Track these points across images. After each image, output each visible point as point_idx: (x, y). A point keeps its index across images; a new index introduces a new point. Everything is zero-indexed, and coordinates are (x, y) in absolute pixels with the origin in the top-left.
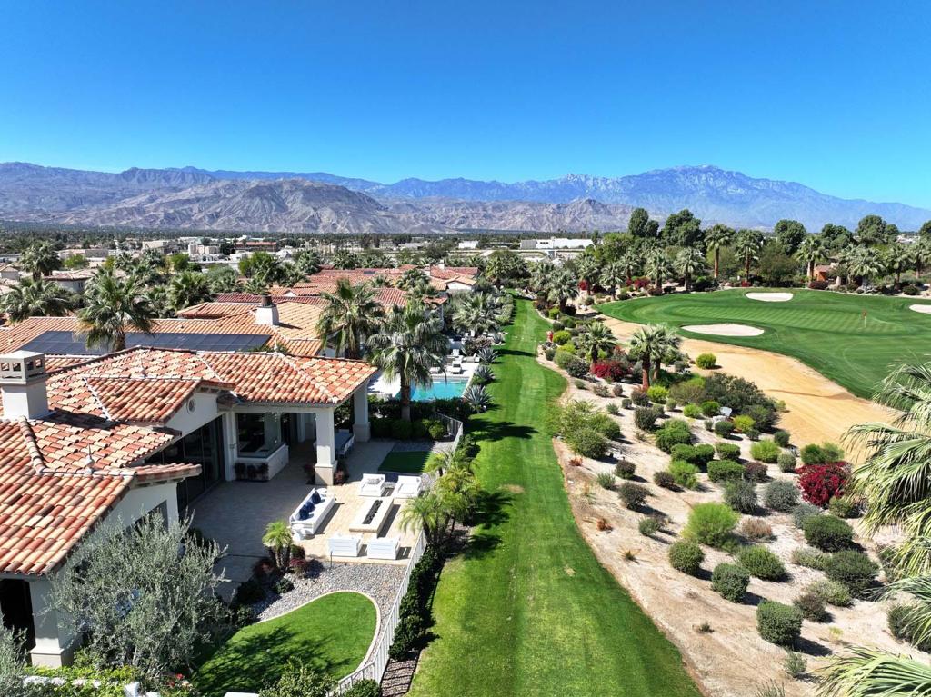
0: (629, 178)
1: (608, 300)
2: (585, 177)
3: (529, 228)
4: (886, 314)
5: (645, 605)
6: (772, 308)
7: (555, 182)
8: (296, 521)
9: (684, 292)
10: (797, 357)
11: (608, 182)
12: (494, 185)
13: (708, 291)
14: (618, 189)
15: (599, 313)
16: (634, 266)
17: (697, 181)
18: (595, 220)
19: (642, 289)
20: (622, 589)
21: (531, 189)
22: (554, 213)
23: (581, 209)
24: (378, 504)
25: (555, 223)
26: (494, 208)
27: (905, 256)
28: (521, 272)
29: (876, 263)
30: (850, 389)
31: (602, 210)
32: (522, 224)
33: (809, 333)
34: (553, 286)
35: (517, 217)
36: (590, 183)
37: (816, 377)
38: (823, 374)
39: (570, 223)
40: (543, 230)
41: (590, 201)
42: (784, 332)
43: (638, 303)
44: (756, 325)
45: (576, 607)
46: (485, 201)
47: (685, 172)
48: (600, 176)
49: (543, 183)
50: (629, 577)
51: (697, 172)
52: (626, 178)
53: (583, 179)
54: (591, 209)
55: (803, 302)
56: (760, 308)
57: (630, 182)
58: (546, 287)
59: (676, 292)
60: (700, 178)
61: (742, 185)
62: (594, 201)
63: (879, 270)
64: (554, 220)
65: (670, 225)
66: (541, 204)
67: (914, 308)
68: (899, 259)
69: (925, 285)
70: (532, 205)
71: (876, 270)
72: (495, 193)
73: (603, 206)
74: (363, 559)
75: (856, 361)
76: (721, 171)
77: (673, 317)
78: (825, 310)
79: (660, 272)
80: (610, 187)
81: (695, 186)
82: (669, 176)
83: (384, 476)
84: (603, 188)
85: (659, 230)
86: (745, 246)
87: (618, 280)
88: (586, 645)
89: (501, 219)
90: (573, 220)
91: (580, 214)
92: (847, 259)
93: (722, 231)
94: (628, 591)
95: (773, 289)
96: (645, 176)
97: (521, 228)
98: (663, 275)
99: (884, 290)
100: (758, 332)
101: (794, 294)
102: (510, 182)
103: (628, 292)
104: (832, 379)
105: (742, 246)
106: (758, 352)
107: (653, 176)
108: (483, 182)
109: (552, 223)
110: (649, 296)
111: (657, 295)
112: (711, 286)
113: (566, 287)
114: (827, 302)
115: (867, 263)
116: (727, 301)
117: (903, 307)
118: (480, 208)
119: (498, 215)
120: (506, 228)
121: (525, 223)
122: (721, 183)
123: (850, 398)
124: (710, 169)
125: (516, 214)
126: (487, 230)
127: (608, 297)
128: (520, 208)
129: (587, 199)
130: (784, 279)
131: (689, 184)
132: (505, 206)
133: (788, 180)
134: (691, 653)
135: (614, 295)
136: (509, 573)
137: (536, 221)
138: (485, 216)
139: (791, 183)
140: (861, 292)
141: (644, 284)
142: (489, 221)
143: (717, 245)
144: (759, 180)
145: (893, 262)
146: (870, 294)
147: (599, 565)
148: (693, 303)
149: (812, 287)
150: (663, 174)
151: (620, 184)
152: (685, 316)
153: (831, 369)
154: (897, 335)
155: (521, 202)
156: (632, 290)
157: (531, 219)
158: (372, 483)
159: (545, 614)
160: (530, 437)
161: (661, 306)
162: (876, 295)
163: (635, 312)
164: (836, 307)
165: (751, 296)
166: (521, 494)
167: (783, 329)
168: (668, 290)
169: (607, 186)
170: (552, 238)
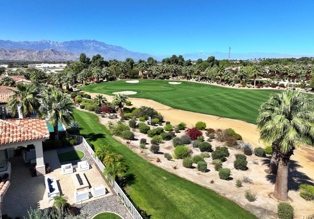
0: (66, 42)
1: (81, 86)
2: (49, 41)
3: (27, 60)
4: (164, 85)
5: (193, 181)
6: (135, 85)
7: (37, 42)
8: (51, 194)
9: (106, 82)
10: (152, 99)
11: (58, 43)
12: (8, 42)
13: (114, 81)
14: (62, 46)
15: (81, 90)
16: (88, 73)
17: (90, 45)
18: (55, 57)
19: (92, 81)
20: (182, 178)
21: (26, 45)
22: (38, 54)
23: (49, 53)
24: (78, 176)
25: (39, 58)
26: (10, 51)
27: (165, 69)
28: (43, 77)
29: (159, 71)
30: (171, 107)
31: (57, 53)
32: (24, 58)
33: (150, 92)
34: (64, 81)
35: (22, 55)
36: (51, 43)
37: (160, 104)
38: (162, 103)
39: (45, 58)
40: (34, 60)
41: (52, 50)
42: (143, 92)
43: (93, 86)
44: (134, 91)
45: (179, 189)
46: (5, 48)
47: (86, 41)
48: (55, 41)
49: (32, 42)
50: (181, 174)
51: (90, 41)
52: (65, 42)
53: (48, 42)
54: (53, 53)
55: (142, 83)
56: (131, 85)
57: (67, 44)
58: (61, 82)
59: (104, 82)
60: (91, 43)
61: (104, 46)
62: (54, 50)
63: (160, 72)
64: (38, 56)
65: (94, 59)
66: (32, 50)
67: (170, 83)
68: (164, 70)
69: (170, 76)
70: (28, 51)
71: (159, 73)
72: (10, 45)
73: (57, 52)
74: (92, 199)
75: (166, 99)
76: (97, 42)
77: (107, 90)
78: (149, 85)
79: (98, 75)
80: (59, 45)
81: (90, 46)
82: (80, 42)
83: (71, 164)
84: (57, 45)
85: (90, 61)
86: (123, 66)
87: (84, 78)
88: (192, 199)
89: (14, 56)
90: (46, 57)
91: (48, 55)
92: (151, 70)
93: (116, 61)
94: (185, 178)
95: (133, 79)
96: (72, 42)
97: (24, 59)
98: (100, 76)
99: (161, 78)
100: (135, 93)
101: (139, 81)
102: (17, 41)
103: (87, 82)
104: (165, 105)
105: (122, 66)
106: (140, 99)
107: (75, 42)
108: (3, 40)
109: (38, 58)
110: (96, 83)
111: (98, 83)
112: (114, 79)
113: (69, 82)
114: (149, 83)
115: (157, 71)
116: (121, 84)
117: (167, 83)
118: (3, 51)
119: (12, 54)
120: (17, 60)
121: (26, 57)
122: (98, 46)
123: (173, 109)
124: (94, 41)
125: (21, 54)
126: (8, 60)
127: (81, 84)
128: (22, 52)
129: (51, 49)
130: (135, 76)
131: (88, 45)
132: (16, 51)
133: (118, 46)
134: (215, 190)
135: (83, 84)
136: (148, 185)
137: (31, 57)
138: (6, 55)
139: (119, 47)
140: (156, 79)
141: (92, 79)
142: (8, 56)
143: (115, 66)
144: (109, 45)
145: (163, 70)
146: (158, 80)
147: (170, 173)
148: (111, 85)
149: (143, 78)
150: (78, 41)
151: (63, 44)
152: (111, 89)
153: (163, 102)
154: (171, 90)
155: (22, 49)
156: (88, 82)
157: (28, 56)
158: (67, 168)
159: (172, 194)
160: (105, 137)
161: (101, 86)
162: (160, 80)
163: (93, 89)
164: (151, 84)
165: (127, 82)
166: (124, 157)
167: (142, 91)
168: (101, 81)
169: (58, 45)
170: (42, 63)
